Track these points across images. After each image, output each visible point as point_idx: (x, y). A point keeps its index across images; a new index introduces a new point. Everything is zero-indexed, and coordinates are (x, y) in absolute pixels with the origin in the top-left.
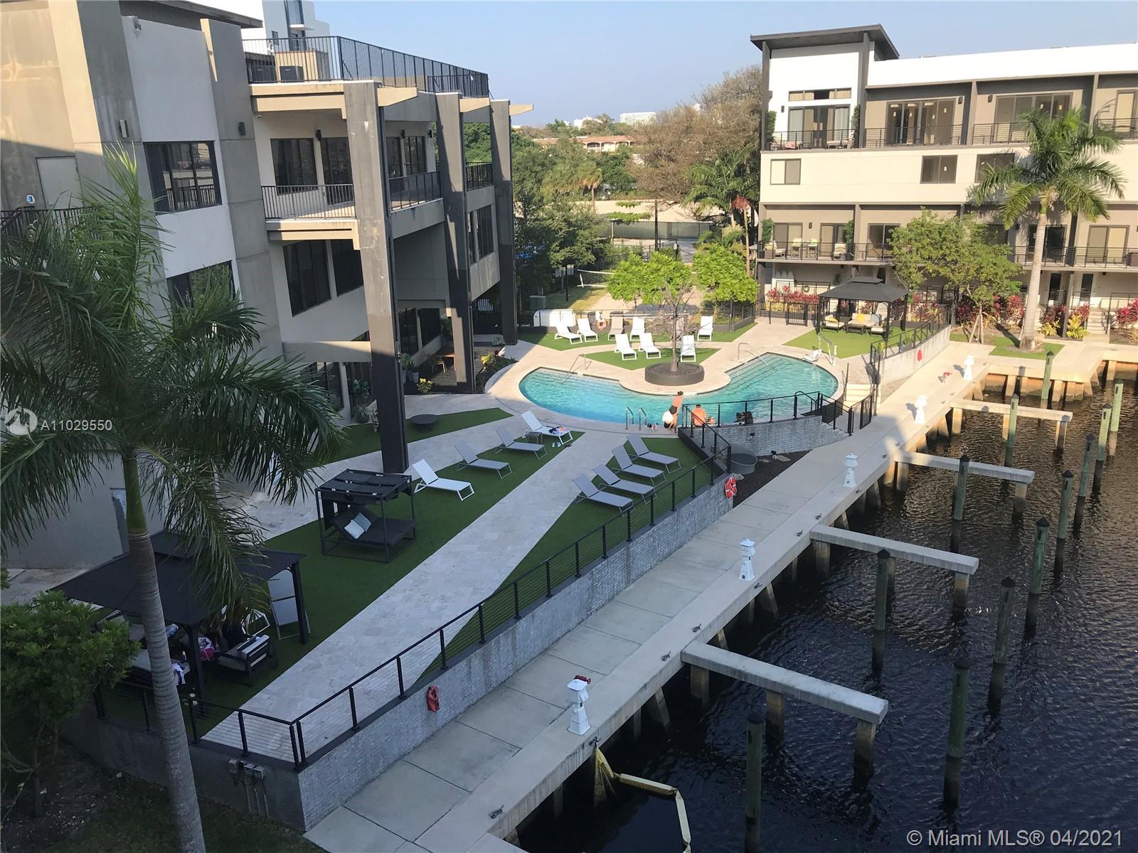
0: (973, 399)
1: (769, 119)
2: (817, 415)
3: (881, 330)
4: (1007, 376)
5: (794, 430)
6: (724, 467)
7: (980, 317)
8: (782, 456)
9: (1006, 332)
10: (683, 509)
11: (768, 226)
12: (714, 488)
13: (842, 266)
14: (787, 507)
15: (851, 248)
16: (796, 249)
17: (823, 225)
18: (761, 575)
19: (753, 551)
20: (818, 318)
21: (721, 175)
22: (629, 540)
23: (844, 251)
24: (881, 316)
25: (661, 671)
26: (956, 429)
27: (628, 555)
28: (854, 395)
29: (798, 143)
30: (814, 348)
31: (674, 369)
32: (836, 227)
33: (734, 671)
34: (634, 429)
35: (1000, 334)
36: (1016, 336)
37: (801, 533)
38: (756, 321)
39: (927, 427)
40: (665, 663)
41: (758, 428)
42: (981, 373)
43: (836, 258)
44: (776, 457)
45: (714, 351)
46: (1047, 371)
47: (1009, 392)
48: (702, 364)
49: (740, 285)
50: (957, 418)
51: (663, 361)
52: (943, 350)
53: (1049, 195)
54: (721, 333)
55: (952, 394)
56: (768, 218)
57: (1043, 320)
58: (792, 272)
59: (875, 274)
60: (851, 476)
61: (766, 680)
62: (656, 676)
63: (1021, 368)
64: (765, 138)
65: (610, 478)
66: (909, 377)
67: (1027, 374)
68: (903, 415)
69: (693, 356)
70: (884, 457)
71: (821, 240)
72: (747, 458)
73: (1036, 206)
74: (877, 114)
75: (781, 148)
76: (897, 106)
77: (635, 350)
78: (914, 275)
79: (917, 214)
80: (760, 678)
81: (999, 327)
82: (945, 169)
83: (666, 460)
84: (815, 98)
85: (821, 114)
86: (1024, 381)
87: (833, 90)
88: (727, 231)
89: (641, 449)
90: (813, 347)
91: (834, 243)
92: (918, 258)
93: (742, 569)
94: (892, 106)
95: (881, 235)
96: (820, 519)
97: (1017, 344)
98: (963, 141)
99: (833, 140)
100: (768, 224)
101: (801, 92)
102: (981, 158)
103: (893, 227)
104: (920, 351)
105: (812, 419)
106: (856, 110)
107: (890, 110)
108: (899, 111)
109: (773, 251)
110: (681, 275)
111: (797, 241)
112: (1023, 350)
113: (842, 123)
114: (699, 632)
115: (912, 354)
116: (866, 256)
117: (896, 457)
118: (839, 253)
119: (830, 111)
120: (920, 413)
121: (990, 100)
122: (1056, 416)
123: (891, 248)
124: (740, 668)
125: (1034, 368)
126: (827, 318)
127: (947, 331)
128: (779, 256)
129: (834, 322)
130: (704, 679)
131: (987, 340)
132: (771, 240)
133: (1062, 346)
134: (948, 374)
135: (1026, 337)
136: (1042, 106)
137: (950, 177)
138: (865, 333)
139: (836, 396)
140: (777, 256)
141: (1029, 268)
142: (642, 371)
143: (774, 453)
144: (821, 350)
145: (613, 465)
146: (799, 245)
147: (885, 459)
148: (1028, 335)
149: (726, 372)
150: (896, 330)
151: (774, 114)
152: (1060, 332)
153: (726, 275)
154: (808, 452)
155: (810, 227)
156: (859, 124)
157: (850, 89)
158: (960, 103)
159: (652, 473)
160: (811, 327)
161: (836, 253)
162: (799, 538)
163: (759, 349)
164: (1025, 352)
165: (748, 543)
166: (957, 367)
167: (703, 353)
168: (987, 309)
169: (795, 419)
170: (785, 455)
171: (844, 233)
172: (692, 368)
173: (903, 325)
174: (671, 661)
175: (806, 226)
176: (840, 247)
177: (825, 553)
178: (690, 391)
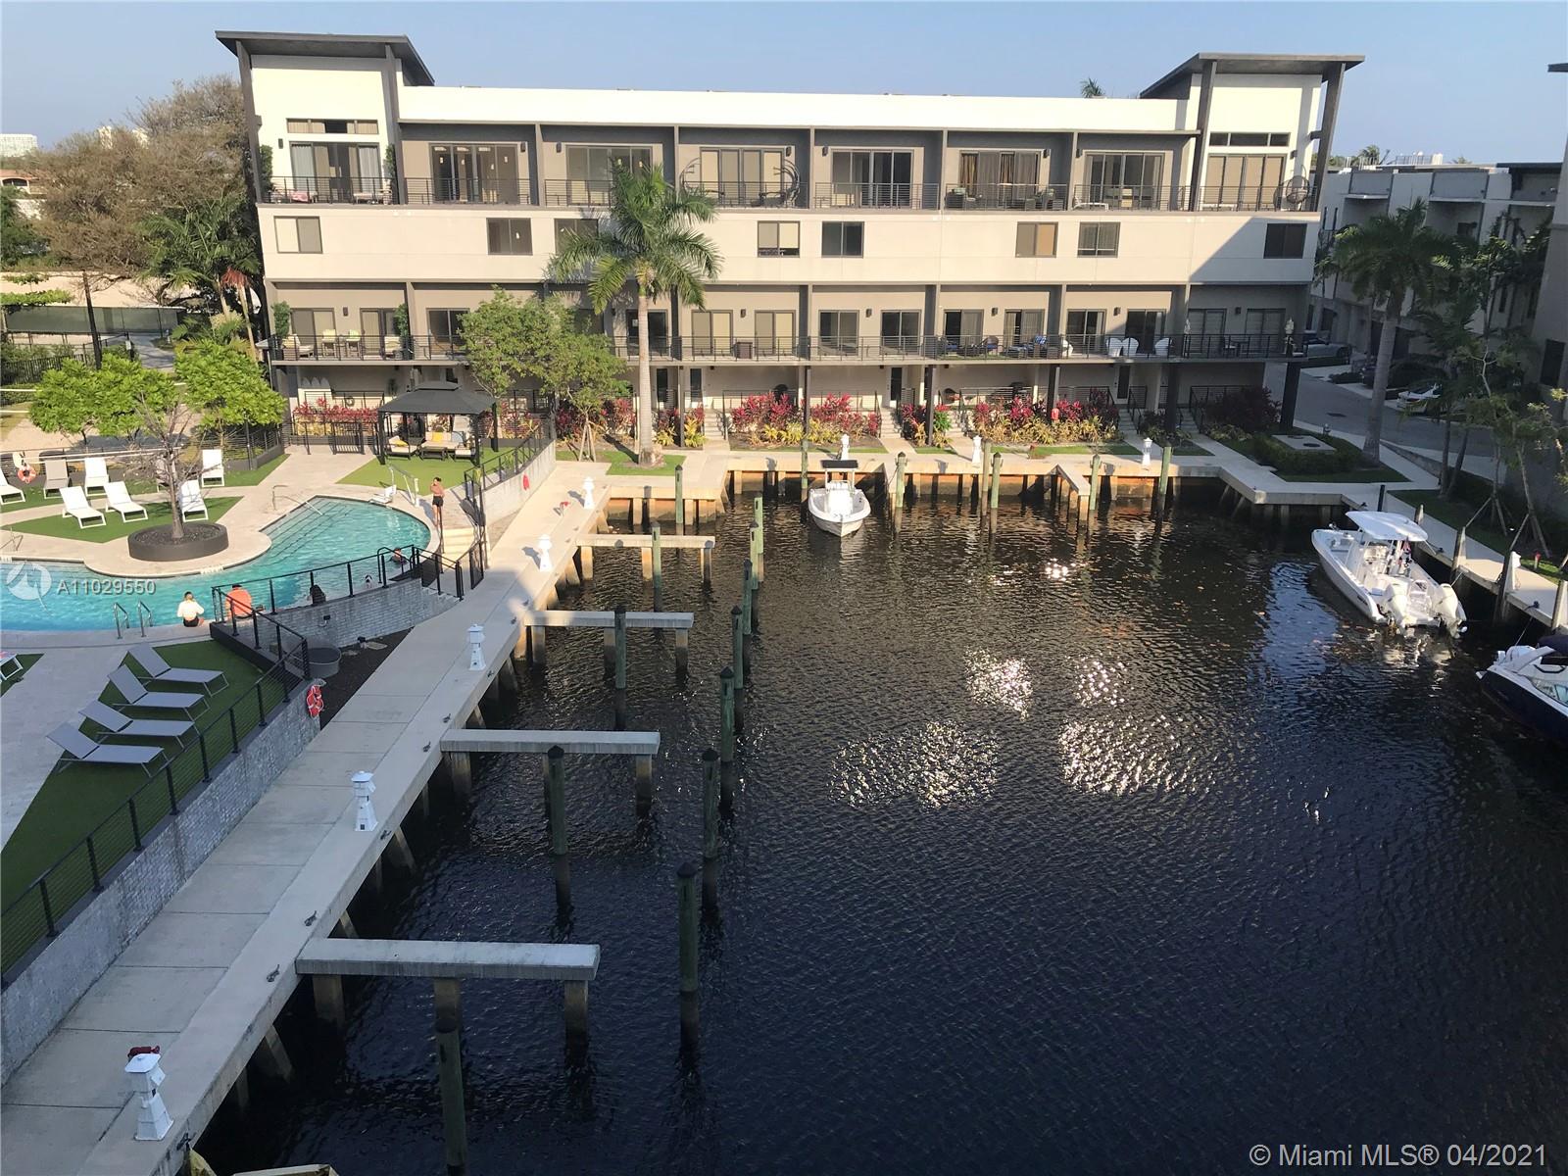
0: (598, 533)
1: (264, 157)
2: (414, 578)
3: (468, 453)
4: (631, 500)
5: (385, 603)
6: (299, 673)
7: (587, 427)
8: (373, 643)
9: (618, 444)
10: (250, 747)
11: (283, 313)
12: (291, 706)
13: (397, 367)
14: (399, 714)
15: (408, 343)
16: (329, 345)
17: (363, 310)
18: (387, 818)
19: (372, 787)
20: (380, 441)
21: (197, 238)
22: (175, 812)
23: (399, 347)
24: (464, 434)
25: (270, 998)
26: (588, 574)
27: (177, 837)
28: (454, 543)
29: (312, 193)
30: (384, 485)
31: (177, 534)
32: (383, 313)
33: (382, 965)
34: (132, 637)
35: (612, 448)
36: (630, 448)
37: (428, 747)
38: (286, 451)
39: (556, 575)
40: (273, 985)
41: (333, 607)
42: (604, 498)
43: (389, 356)
44: (365, 645)
45: (234, 501)
46: (678, 489)
47: (637, 520)
48: (219, 522)
49: (257, 402)
50: (587, 559)
51: (151, 525)
52: (550, 472)
53: (645, 273)
54: (237, 474)
55: (576, 529)
56: (280, 302)
57: (657, 427)
58: (327, 378)
59: (443, 377)
60: (478, 655)
61: (432, 965)
62: (264, 1008)
63: (646, 488)
64: (261, 186)
65: (113, 720)
66: (517, 512)
67: (654, 494)
68: (522, 565)
69: (202, 512)
70: (513, 622)
71: (363, 332)
72: (327, 653)
73: (632, 286)
74: (418, 159)
75: (286, 200)
76: (442, 149)
77: (100, 510)
78: (499, 376)
79: (488, 296)
80: (423, 965)
81: (609, 439)
82: (518, 236)
83: (204, 676)
84: (328, 130)
85: (340, 155)
86: (652, 503)
87: (352, 121)
88: (217, 321)
89: (155, 666)
90: (381, 483)
91: (382, 337)
92: (499, 354)
93: (359, 817)
94: (436, 149)
95: (446, 324)
96: (450, 722)
97: (635, 459)
98: (534, 200)
99: (361, 191)
100: (283, 310)
101: (306, 121)
102: (560, 224)
103: (462, 313)
104: (525, 477)
105: (408, 585)
106: (388, 150)
107: (435, 156)
108: (446, 156)
109: (296, 350)
110: (160, 388)
111: (329, 335)
112: (643, 466)
113: (370, 169)
114: (315, 923)
115: (517, 480)
116: (429, 353)
117: (527, 620)
118: (392, 349)
119: (352, 151)
120: (545, 559)
121: (559, 150)
122: (699, 542)
123: (462, 342)
124: (390, 958)
125: (662, 487)
126: (391, 441)
127: (551, 449)
128: (306, 356)
129: (403, 446)
130: (335, 991)
131: (599, 456)
132: (290, 333)
133: (683, 458)
134: (566, 504)
135: (644, 450)
136: (620, 161)
137: (525, 247)
138: (447, 457)
139: (433, 547)
140: (302, 356)
141: (637, 364)
142: (122, 543)
143: (362, 640)
144: (395, 486)
145: (111, 696)
146: (333, 340)
147: (516, 624)
148: (646, 447)
149: (260, 531)
150: (487, 453)
151: (268, 151)
152: (677, 441)
153: (234, 386)
154: (409, 631)
155: (346, 313)
156: (396, 170)
157: (375, 122)
158: (523, 151)
159: (186, 700)
160: (369, 456)
161: (388, 350)
162: (428, 754)
163: (302, 492)
164: (646, 468)
165: (364, 776)
166: (573, 494)
167: (219, 506)
168: (595, 418)
169: (385, 587)
170: (378, 640)
171: (396, 322)
172: (206, 530)
173: (494, 444)
174: (283, 979)
175: (339, 313)
176: (393, 342)
177: (464, 766)
178: (210, 566)
